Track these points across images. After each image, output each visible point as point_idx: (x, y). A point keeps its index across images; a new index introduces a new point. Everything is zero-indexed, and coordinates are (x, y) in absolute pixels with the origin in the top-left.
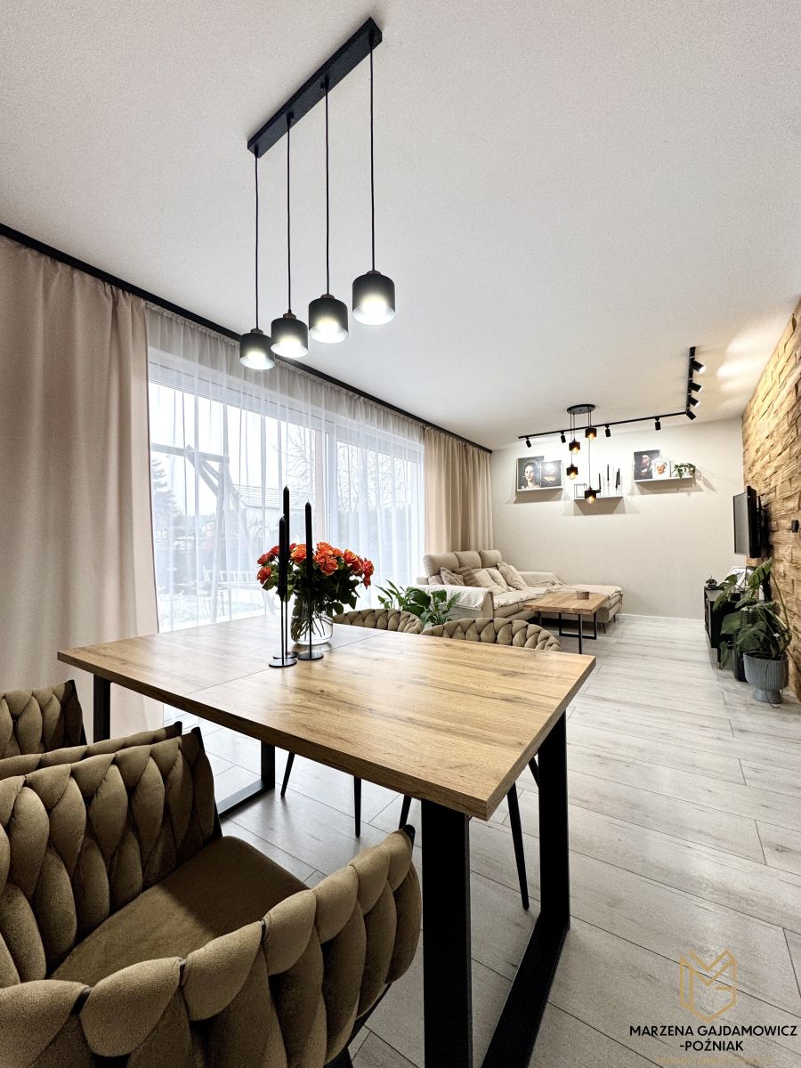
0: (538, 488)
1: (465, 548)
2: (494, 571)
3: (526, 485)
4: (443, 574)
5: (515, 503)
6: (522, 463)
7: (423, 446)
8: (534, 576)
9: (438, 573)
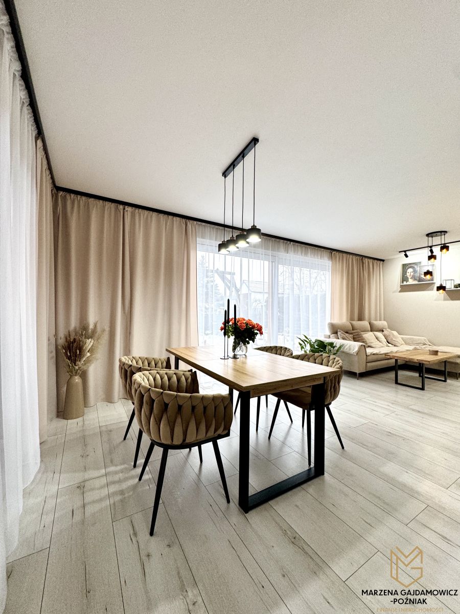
0: (416, 282)
1: (361, 318)
2: (379, 334)
3: (407, 281)
4: (339, 333)
5: (400, 292)
6: (405, 267)
7: (330, 262)
8: (410, 339)
9: (336, 333)
